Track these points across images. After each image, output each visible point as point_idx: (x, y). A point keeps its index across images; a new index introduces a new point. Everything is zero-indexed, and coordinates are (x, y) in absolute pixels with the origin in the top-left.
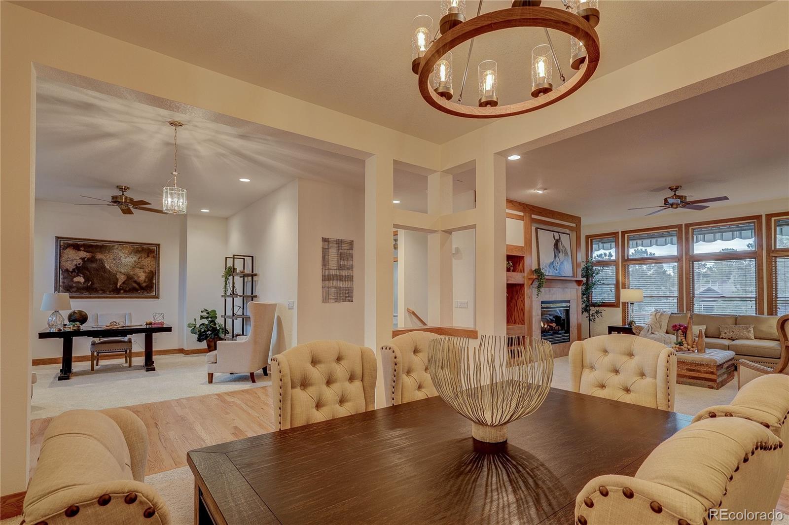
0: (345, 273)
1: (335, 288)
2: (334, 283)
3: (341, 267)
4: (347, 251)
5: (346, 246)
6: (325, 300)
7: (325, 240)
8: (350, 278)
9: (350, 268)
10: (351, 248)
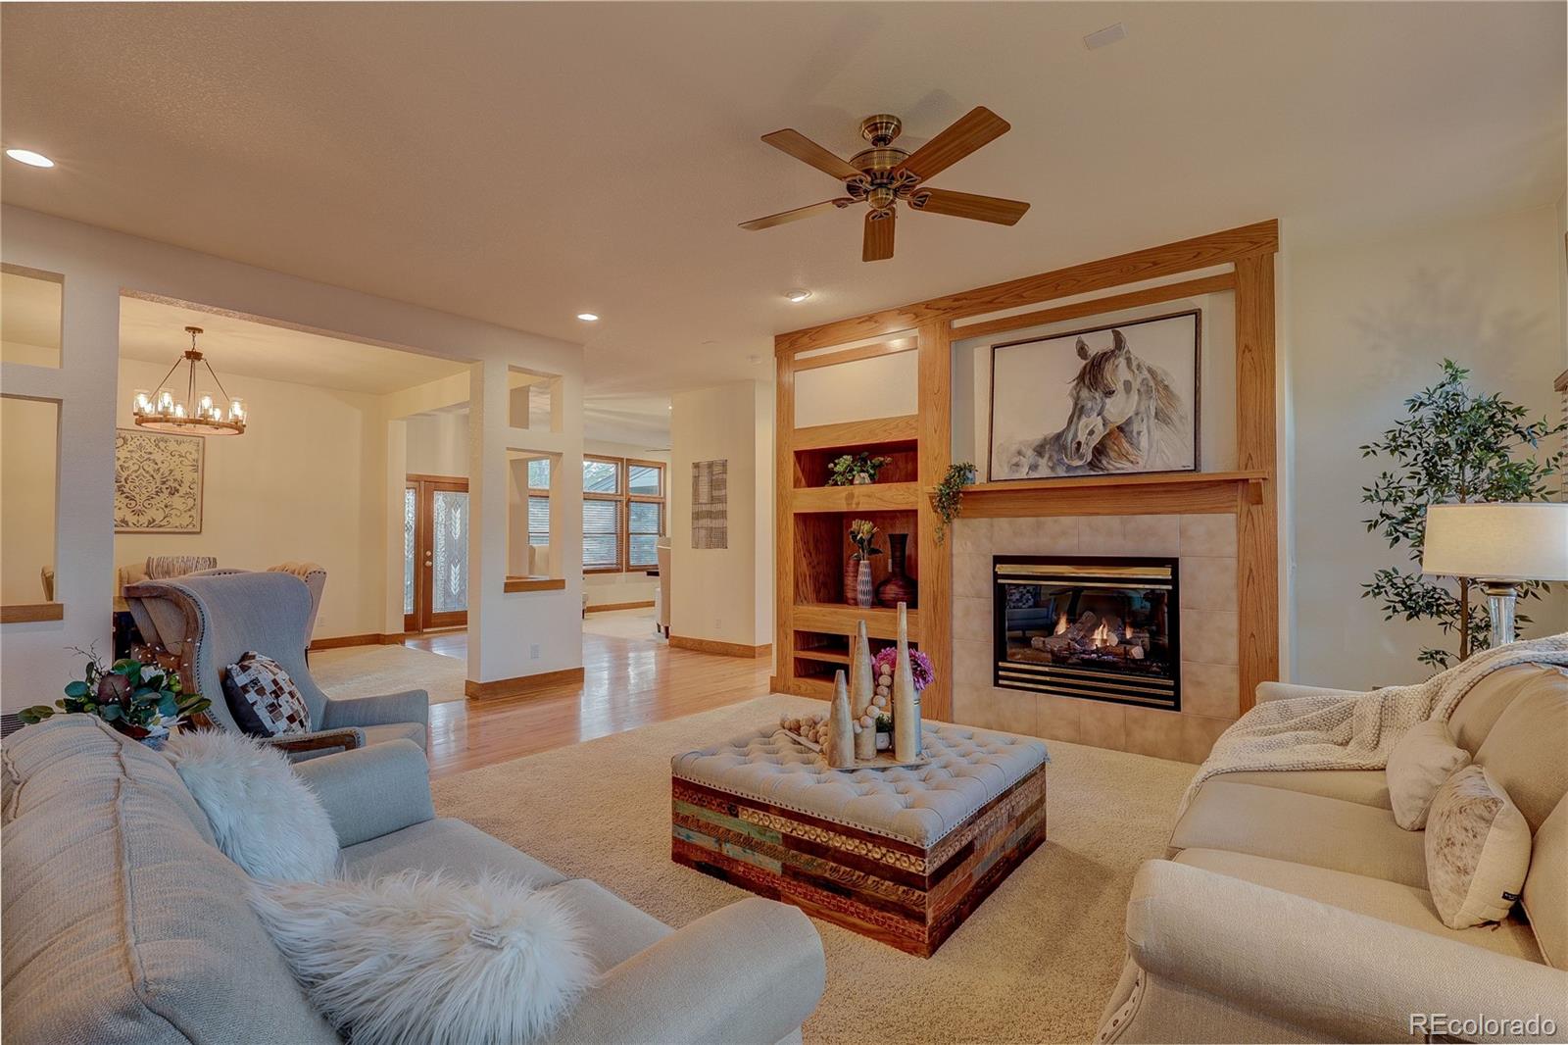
0: (719, 507)
1: (706, 529)
2: (705, 522)
3: (713, 500)
4: (720, 476)
5: (717, 469)
6: (696, 546)
7: (696, 466)
8: (723, 514)
9: (723, 500)
10: (725, 472)
